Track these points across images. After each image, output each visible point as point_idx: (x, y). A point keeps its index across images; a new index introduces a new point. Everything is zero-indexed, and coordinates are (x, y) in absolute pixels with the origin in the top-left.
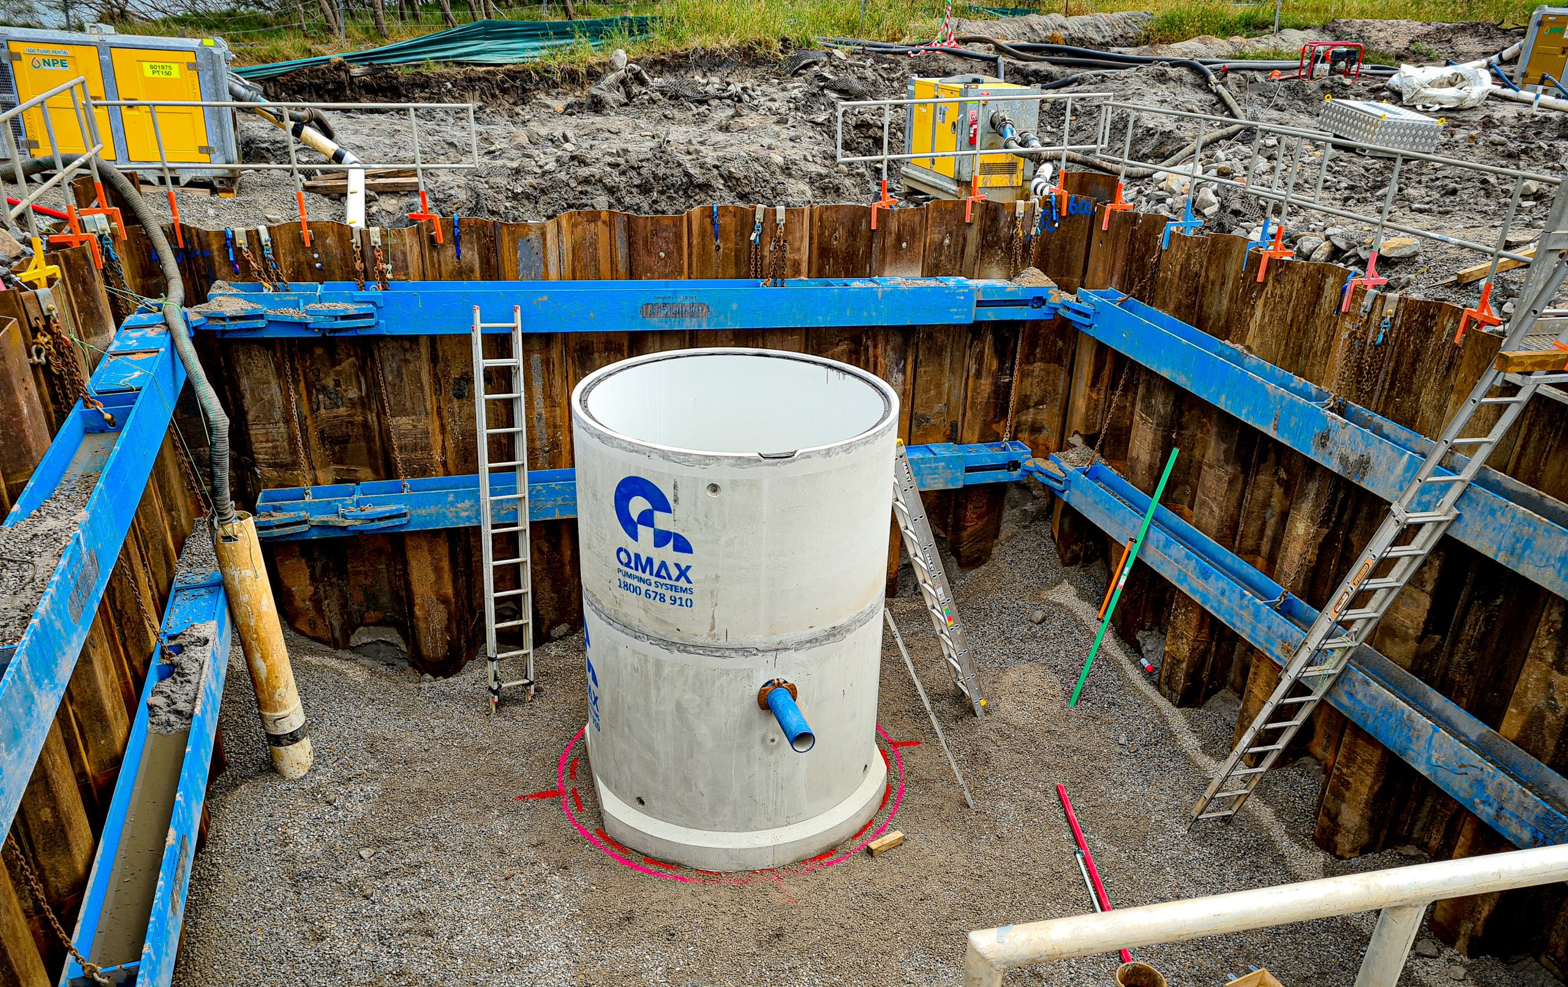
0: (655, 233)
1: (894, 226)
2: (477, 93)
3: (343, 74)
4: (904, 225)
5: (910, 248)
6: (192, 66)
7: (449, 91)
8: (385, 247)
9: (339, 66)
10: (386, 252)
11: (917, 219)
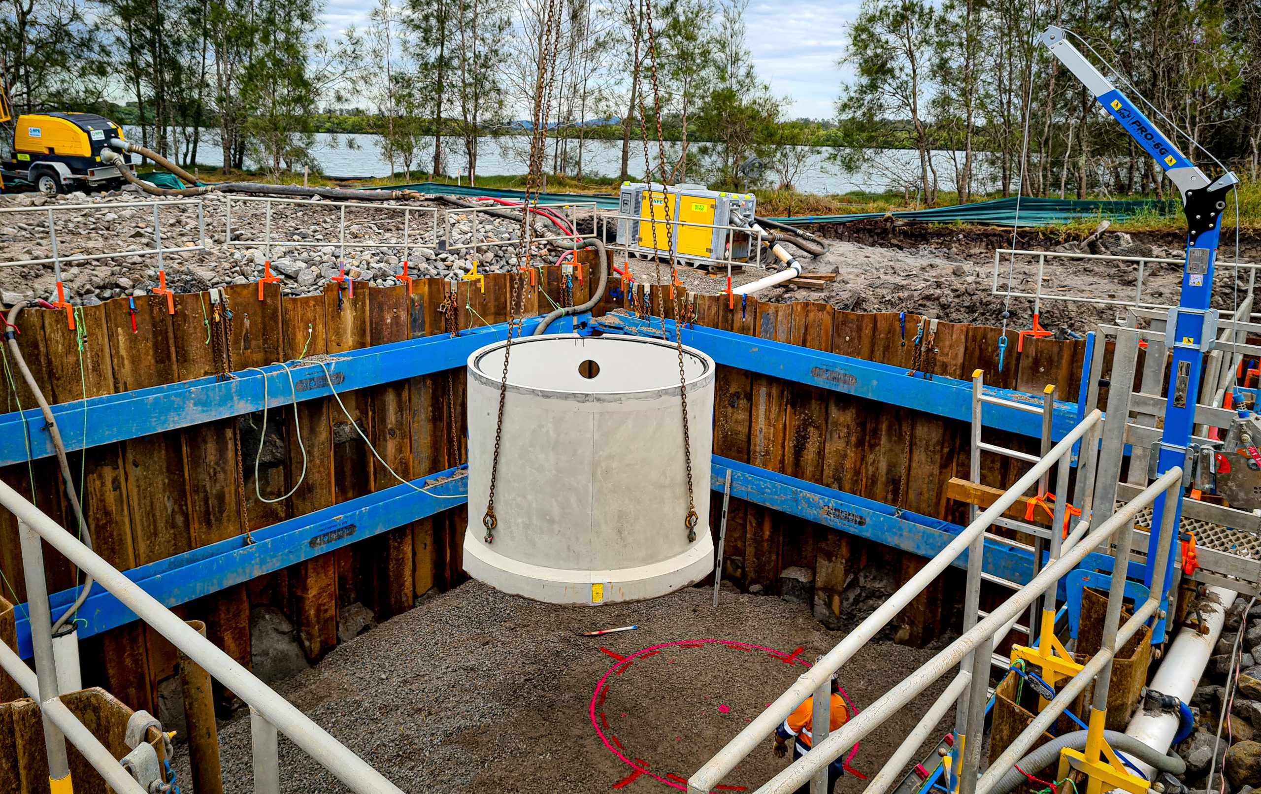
0: (844, 323)
1: (1032, 352)
2: (984, 244)
3: (888, 224)
4: (1042, 352)
5: (1047, 372)
6: (712, 206)
7: (959, 240)
8: (694, 304)
9: (888, 219)
10: (695, 307)
11: (1055, 349)
